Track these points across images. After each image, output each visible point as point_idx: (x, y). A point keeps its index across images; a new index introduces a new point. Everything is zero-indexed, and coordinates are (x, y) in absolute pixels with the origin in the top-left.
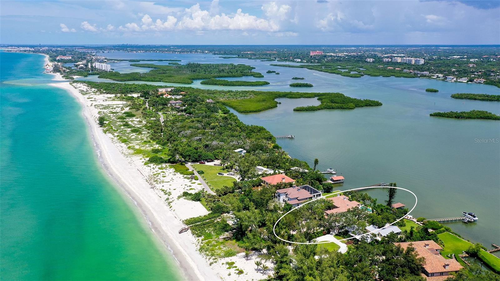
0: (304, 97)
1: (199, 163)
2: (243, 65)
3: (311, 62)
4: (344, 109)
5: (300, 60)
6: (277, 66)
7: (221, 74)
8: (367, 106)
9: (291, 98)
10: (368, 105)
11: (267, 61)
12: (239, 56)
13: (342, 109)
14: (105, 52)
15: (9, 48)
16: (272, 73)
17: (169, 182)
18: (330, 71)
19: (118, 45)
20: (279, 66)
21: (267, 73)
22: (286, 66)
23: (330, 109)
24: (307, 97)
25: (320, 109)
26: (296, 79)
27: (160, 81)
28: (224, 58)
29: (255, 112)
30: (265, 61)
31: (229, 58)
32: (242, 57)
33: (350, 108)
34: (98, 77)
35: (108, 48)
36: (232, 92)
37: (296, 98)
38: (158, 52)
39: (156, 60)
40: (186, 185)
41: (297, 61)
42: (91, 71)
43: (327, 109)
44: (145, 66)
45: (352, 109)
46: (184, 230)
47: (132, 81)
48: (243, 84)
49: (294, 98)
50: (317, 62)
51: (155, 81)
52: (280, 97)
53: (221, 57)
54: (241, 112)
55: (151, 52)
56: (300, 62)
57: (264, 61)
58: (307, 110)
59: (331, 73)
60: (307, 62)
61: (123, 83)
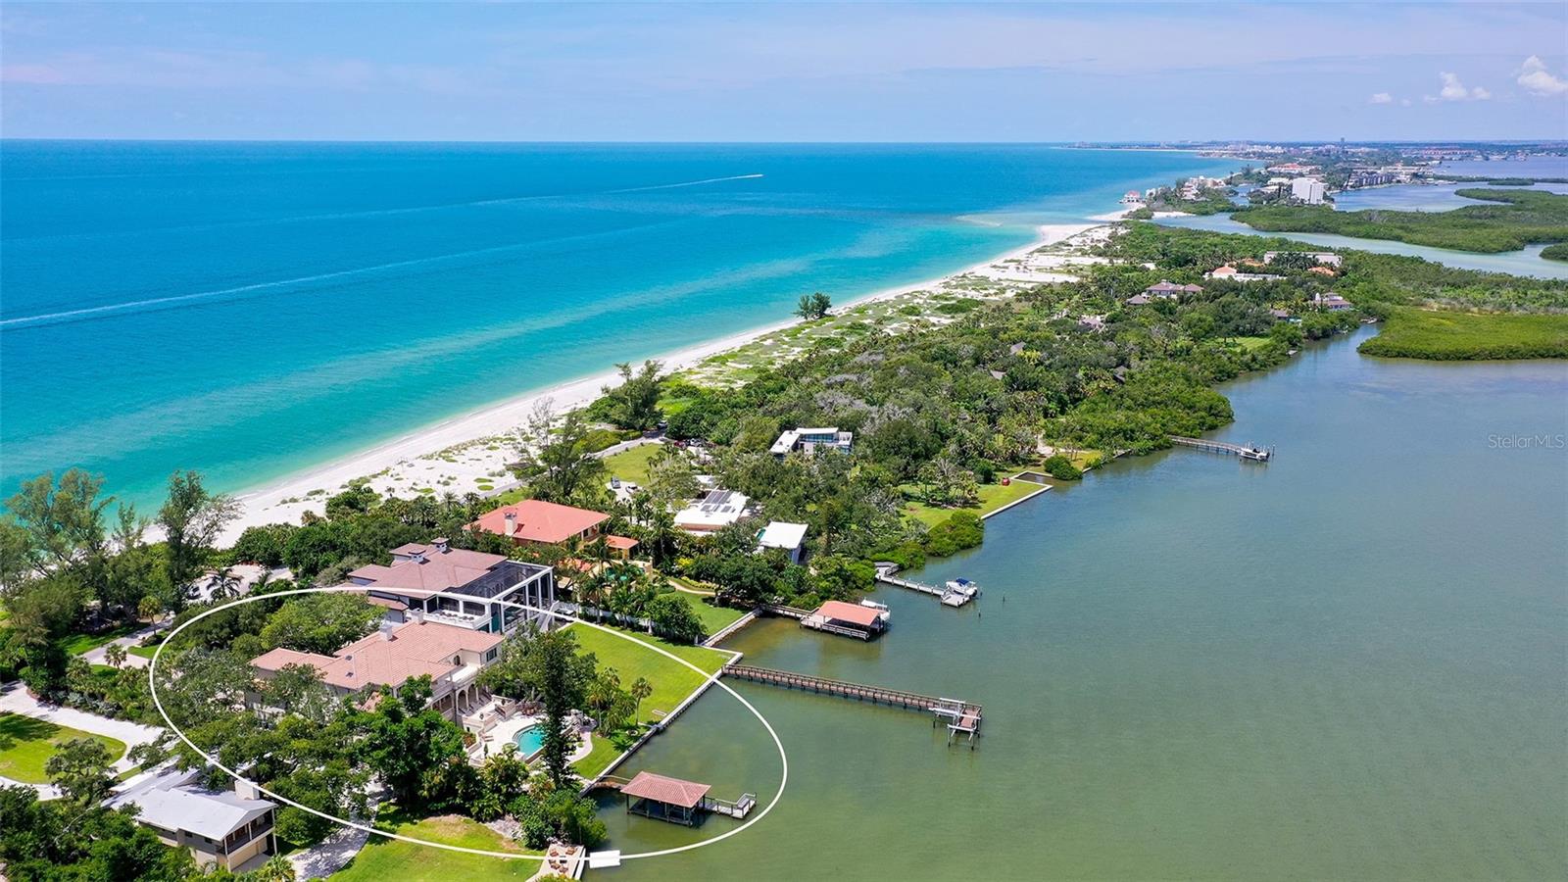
17: (454, 461)
29: (1428, 357)
40: (449, 478)
44: (1493, 195)
47: (1305, 231)
54: (1363, 352)
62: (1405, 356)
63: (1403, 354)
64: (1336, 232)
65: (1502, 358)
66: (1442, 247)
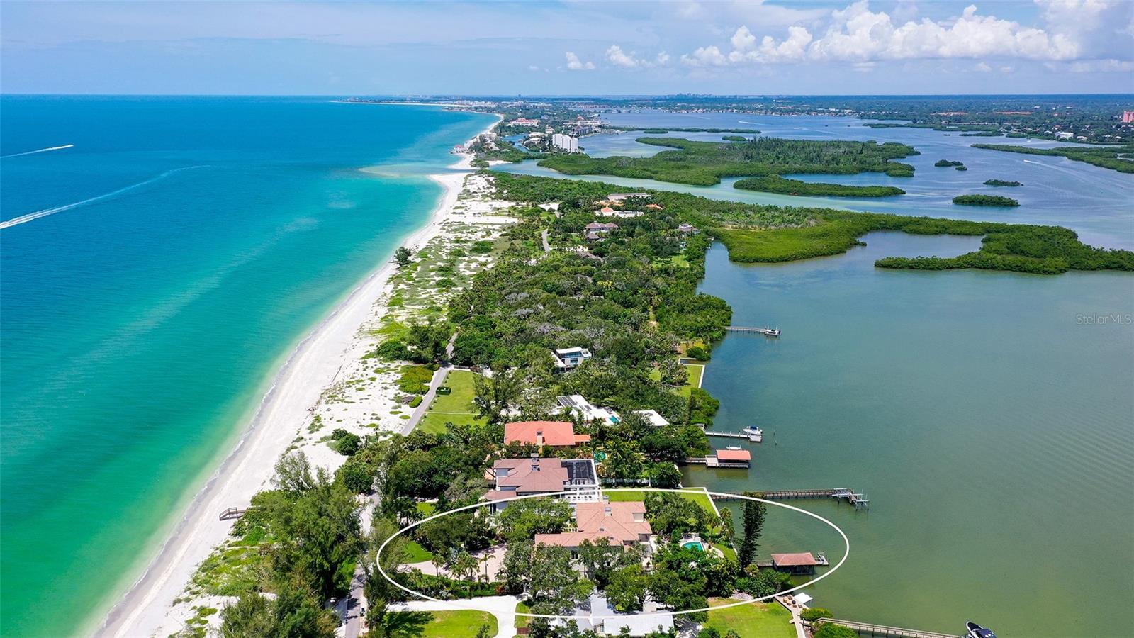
0: (950, 234)
1: (469, 370)
2: (897, 144)
3: (1102, 141)
4: (1025, 271)
5: (1070, 135)
6: (989, 148)
7: (812, 166)
8: (1111, 269)
9: (912, 232)
10: (1116, 265)
11: (977, 135)
12: (915, 122)
13: (1021, 271)
14: (624, 111)
15: (457, 102)
16: (950, 166)
17: (352, 402)
18: (1123, 166)
19: (669, 96)
20: (994, 149)
21: (936, 165)
22: (1011, 149)
23: (985, 268)
24: (958, 234)
25: (952, 268)
26: (996, 184)
27: (651, 178)
28: (873, 126)
29: (768, 262)
30: (974, 135)
31: (888, 126)
32: (925, 125)
33: (1045, 272)
34: (538, 165)
35: (637, 102)
36: (776, 209)
37: (926, 233)
38: (734, 111)
39: (705, 131)
40: (373, 414)
41: (1061, 137)
42: (541, 151)
43: (976, 267)
44: (661, 142)
45: (1049, 273)
46: (233, 513)
47: (593, 174)
48: (829, 192)
49: (922, 234)
50: (1120, 140)
51: (638, 178)
52: (887, 228)
53: (869, 125)
54: (734, 261)
55: (721, 111)
56: (1070, 140)
57: (971, 135)
58: (911, 268)
59: (1124, 172)
60: (1090, 141)
61: (575, 179)
62: (757, 261)
63: (756, 261)
64: (612, 174)
65: (800, 259)
66: (680, 183)
